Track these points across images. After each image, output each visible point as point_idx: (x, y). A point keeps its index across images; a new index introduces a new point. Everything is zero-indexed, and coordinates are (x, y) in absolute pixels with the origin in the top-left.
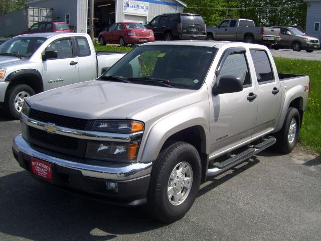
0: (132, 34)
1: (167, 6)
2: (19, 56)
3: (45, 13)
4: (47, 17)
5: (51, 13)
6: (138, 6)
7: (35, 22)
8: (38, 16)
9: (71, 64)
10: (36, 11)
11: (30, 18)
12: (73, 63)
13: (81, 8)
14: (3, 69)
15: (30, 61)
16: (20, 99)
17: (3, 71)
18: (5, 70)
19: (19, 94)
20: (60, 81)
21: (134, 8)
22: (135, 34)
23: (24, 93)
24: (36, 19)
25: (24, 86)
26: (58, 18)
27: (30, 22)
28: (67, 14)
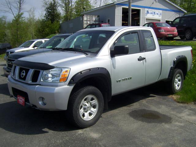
0: (161, 31)
1: (173, 13)
2: (85, 52)
3: (94, 19)
4: (95, 21)
5: (98, 18)
6: (155, 13)
7: (88, 25)
8: (90, 21)
9: (139, 60)
10: (89, 17)
11: (85, 22)
12: (140, 59)
13: (117, 15)
14: (67, 69)
15: (97, 57)
16: (86, 104)
17: (67, 71)
18: (69, 71)
19: (85, 98)
20: (129, 79)
21: (152, 15)
22: (163, 31)
23: (90, 97)
24: (89, 23)
25: (91, 88)
26: (102, 22)
27: (84, 25)
28: (109, 19)
